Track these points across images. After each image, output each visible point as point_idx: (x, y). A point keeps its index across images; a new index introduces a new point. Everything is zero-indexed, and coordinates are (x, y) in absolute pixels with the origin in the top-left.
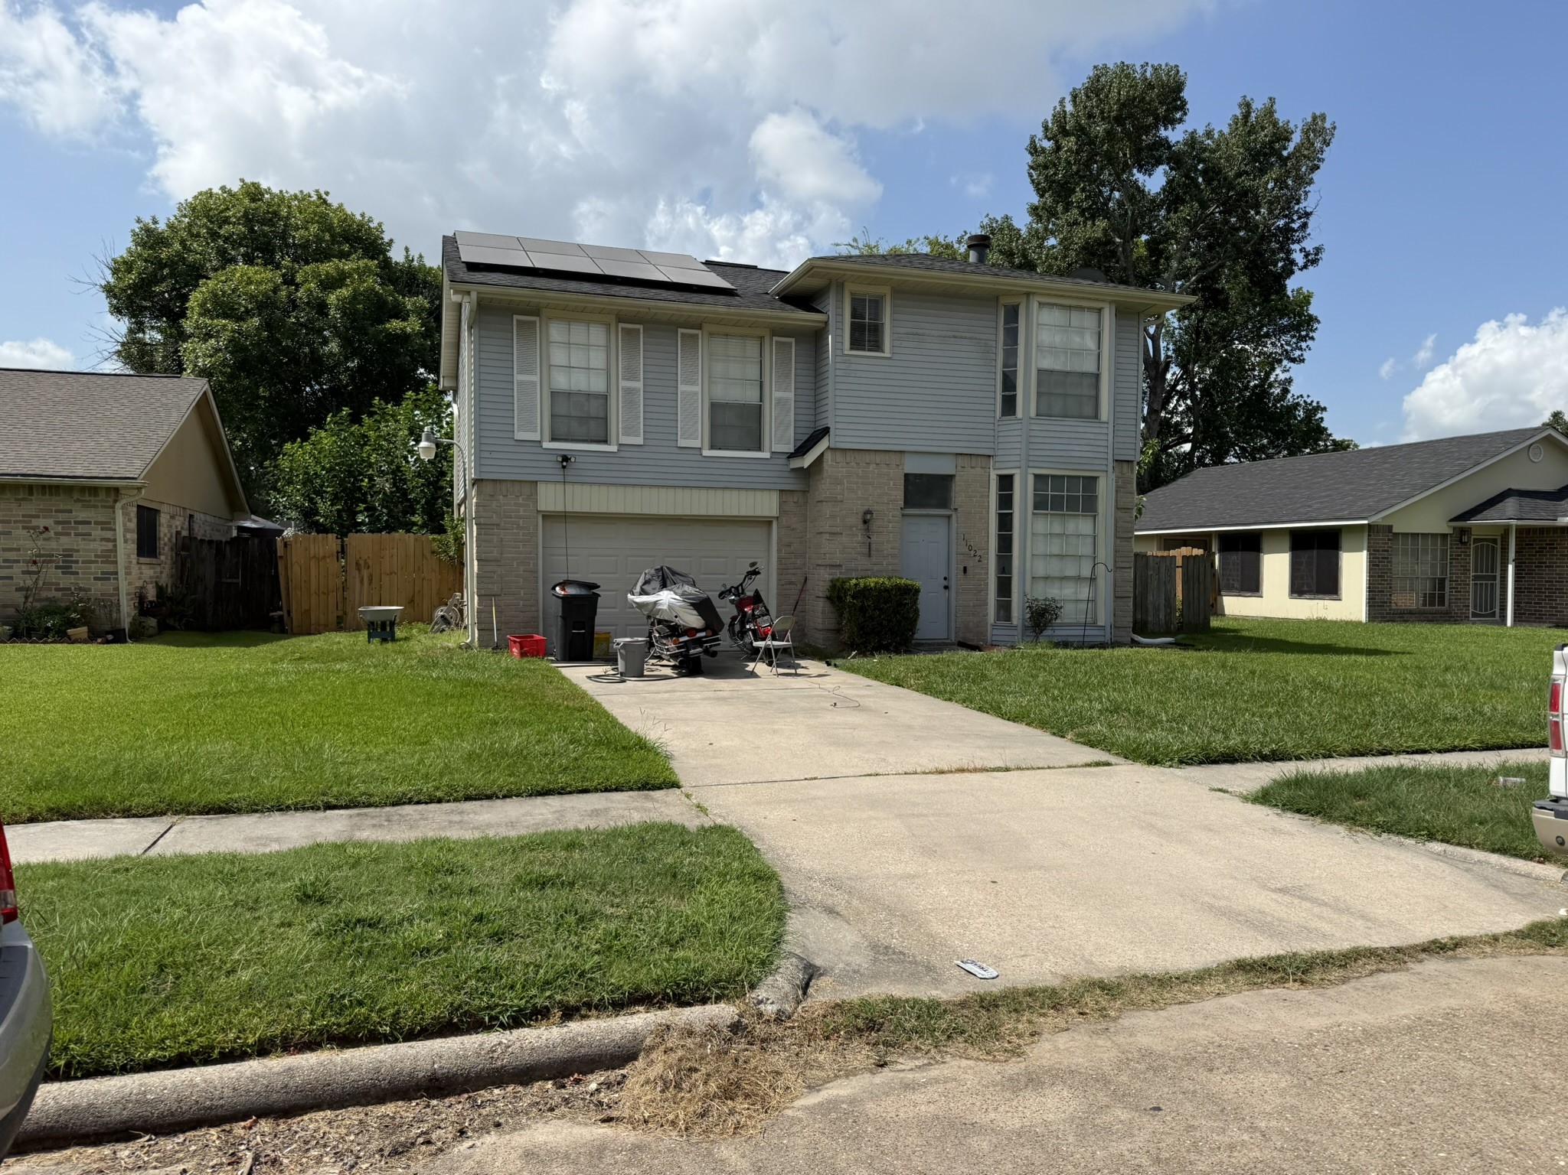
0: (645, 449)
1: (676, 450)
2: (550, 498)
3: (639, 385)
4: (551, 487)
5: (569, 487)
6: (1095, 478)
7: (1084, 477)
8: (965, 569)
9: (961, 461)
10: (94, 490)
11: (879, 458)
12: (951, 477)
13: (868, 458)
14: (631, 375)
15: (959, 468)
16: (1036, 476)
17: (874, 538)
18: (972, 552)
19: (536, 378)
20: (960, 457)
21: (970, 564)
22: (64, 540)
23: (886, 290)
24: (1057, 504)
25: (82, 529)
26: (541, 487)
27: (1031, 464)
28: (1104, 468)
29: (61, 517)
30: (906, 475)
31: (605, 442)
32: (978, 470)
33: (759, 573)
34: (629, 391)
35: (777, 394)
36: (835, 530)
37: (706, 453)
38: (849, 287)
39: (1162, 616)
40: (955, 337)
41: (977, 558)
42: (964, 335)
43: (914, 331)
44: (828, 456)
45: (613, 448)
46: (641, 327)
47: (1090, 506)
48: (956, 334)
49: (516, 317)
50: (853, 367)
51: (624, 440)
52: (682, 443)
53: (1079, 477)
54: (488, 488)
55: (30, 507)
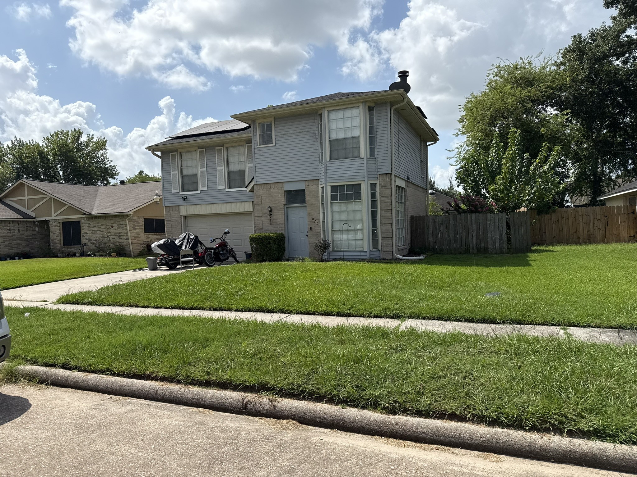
0: (209, 191)
1: (218, 191)
2: (183, 211)
3: (205, 169)
4: (183, 207)
5: (188, 206)
6: (360, 184)
7: (354, 185)
8: (311, 228)
9: (307, 183)
10: (123, 216)
11: (273, 186)
12: (304, 190)
13: (269, 186)
14: (202, 167)
15: (306, 186)
16: (332, 187)
17: (273, 217)
18: (314, 221)
19: (177, 172)
20: (307, 181)
21: (313, 226)
22: (119, 229)
23: (272, 119)
24: (342, 198)
25: (122, 226)
26: (181, 207)
27: (328, 181)
28: (363, 179)
29: (118, 223)
30: (285, 191)
31: (197, 190)
32: (315, 186)
33: (229, 233)
34: (202, 172)
35: (249, 165)
36: (259, 215)
37: (227, 190)
38: (258, 121)
39: (497, 244)
40: (300, 132)
41: (316, 223)
42: (304, 130)
43: (283, 133)
44: (255, 187)
45: (199, 192)
46: (204, 149)
47: (357, 197)
48: (301, 131)
49: (171, 154)
50: (261, 152)
51: (202, 189)
52: (219, 188)
53: (352, 185)
54: (168, 209)
55: (112, 222)
